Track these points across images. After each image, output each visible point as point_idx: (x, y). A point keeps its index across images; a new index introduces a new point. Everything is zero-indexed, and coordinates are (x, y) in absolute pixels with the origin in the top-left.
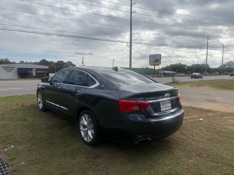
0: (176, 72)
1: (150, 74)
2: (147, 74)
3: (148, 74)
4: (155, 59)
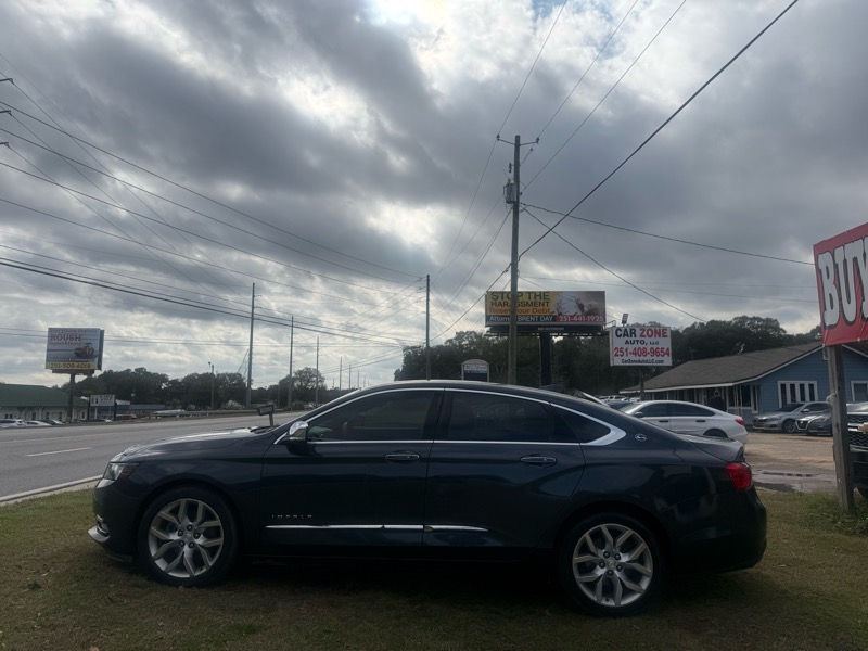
0: (128, 403)
1: (31, 408)
2: (17, 412)
3: (21, 409)
4: (77, 347)
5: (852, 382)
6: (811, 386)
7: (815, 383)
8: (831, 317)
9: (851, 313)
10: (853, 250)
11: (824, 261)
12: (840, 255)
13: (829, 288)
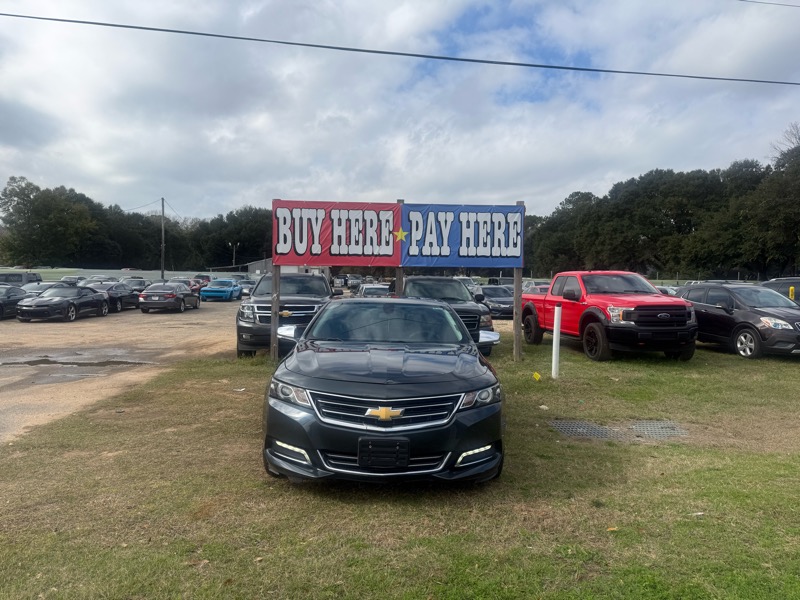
8: (283, 248)
9: (301, 248)
10: (308, 213)
11: (282, 213)
12: (297, 213)
13: (284, 230)
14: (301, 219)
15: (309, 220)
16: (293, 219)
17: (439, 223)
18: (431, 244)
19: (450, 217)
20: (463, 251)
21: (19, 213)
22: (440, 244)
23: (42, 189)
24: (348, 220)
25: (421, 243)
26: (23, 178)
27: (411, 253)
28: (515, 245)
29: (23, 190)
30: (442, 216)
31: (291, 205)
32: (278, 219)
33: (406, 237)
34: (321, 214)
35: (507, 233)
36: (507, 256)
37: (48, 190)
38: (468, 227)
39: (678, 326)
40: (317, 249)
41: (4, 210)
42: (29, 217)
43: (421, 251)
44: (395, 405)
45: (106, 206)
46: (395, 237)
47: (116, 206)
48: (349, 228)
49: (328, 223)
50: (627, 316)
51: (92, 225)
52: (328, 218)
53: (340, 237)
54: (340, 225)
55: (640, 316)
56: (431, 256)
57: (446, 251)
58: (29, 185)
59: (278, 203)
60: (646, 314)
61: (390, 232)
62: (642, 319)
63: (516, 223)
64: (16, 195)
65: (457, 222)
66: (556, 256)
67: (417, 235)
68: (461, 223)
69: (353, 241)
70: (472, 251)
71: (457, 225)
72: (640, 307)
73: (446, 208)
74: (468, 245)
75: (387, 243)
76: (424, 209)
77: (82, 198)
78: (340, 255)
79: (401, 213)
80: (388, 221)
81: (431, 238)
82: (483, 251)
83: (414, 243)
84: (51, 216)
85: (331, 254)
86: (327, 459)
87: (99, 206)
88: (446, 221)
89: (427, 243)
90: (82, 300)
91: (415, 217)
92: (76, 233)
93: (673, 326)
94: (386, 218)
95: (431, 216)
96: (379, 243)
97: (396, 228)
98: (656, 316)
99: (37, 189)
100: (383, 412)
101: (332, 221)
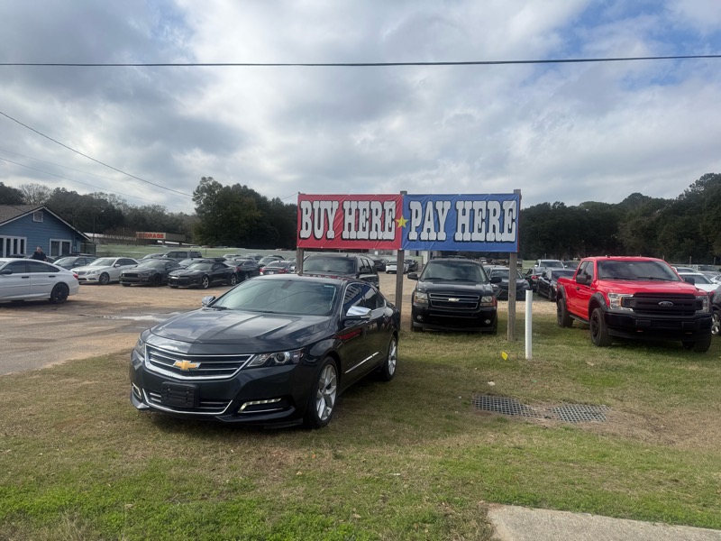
5: (51, 240)
6: (22, 241)
7: (25, 239)
8: (305, 234)
9: (319, 234)
10: (326, 205)
11: (305, 205)
12: (316, 204)
13: (306, 218)
14: (319, 209)
15: (326, 210)
16: (313, 210)
17: (437, 211)
18: (429, 230)
19: (447, 205)
20: (459, 236)
21: (208, 205)
22: (437, 229)
23: (224, 186)
24: (358, 210)
25: (420, 229)
26: (210, 178)
27: (410, 238)
28: (510, 231)
29: (210, 187)
30: (439, 205)
31: (312, 198)
32: (302, 210)
33: (406, 224)
34: (336, 205)
35: (502, 220)
36: (501, 242)
37: (228, 187)
38: (464, 214)
39: (686, 315)
40: (331, 234)
41: (197, 203)
42: (214, 208)
43: (419, 236)
44: (193, 360)
45: (270, 199)
46: (397, 224)
47: (278, 199)
48: (357, 217)
49: (341, 212)
50: (625, 302)
51: (258, 214)
52: (341, 210)
53: (350, 224)
54: (350, 214)
55: (639, 303)
56: (429, 240)
57: (442, 236)
58: (215, 183)
59: (302, 197)
60: (645, 301)
61: (393, 220)
62: (641, 306)
63: (511, 210)
64: (206, 191)
65: (454, 210)
66: (681, 240)
67: (416, 222)
68: (457, 211)
69: (361, 228)
70: (467, 237)
71: (453, 212)
72: (638, 294)
73: (443, 198)
74: (463, 231)
75: (390, 229)
76: (423, 199)
77: (252, 193)
78: (349, 239)
79: (403, 202)
80: (391, 210)
81: (429, 224)
82: (478, 236)
83: (413, 229)
84: (229, 207)
85: (343, 239)
86: (149, 396)
87: (265, 198)
88: (443, 210)
89: (425, 229)
90: (215, 273)
91: (415, 206)
92: (246, 221)
93: (680, 314)
94: (390, 207)
95: (430, 205)
96: (383, 230)
97: (398, 216)
98: (657, 304)
99: (221, 186)
100: (183, 364)
101: (344, 210)
